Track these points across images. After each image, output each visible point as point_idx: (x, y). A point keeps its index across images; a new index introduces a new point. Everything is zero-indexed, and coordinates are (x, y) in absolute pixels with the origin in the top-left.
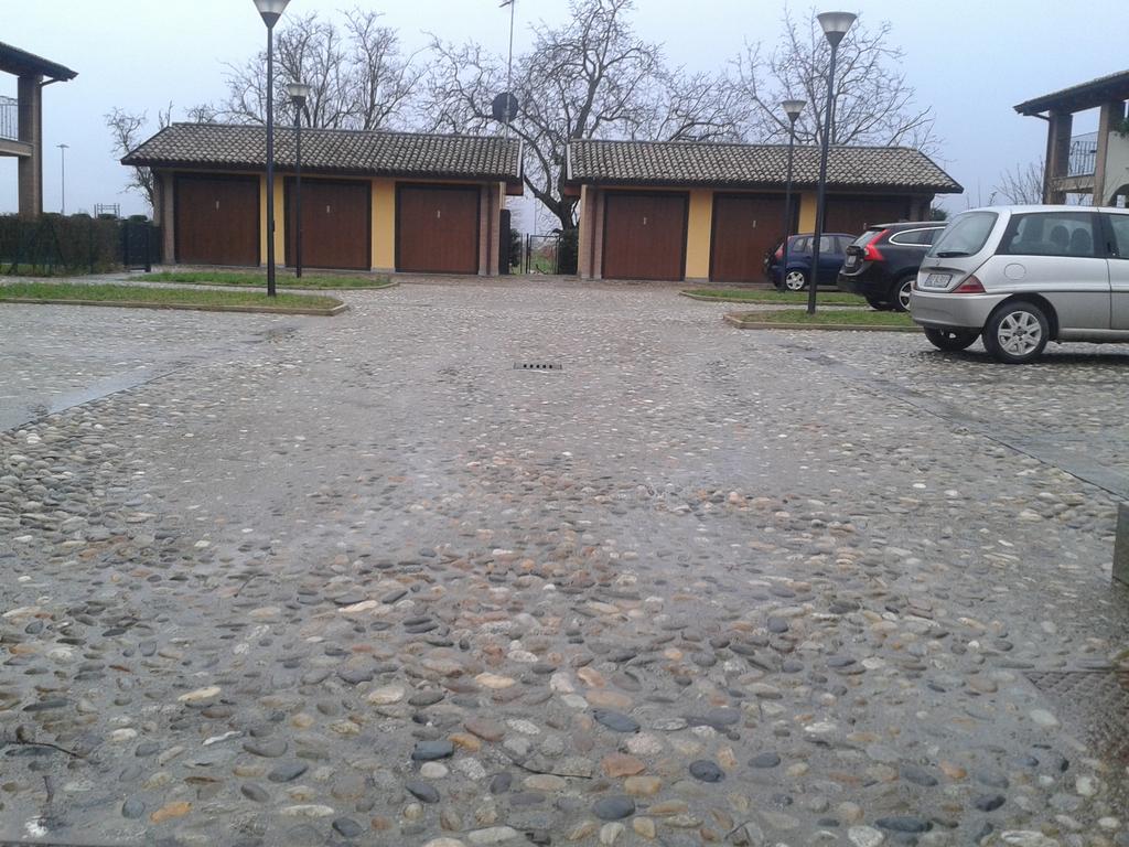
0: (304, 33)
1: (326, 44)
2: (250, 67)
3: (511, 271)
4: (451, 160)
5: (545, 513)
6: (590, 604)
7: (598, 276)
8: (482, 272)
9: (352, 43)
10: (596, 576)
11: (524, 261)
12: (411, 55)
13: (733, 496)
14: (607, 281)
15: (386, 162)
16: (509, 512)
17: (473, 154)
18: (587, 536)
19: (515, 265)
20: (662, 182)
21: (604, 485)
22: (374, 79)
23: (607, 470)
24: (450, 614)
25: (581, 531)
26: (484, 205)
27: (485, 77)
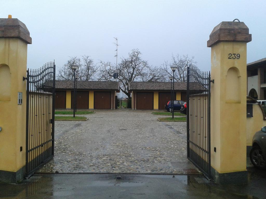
0: (74, 61)
1: (78, 62)
2: (63, 68)
3: (118, 108)
4: (105, 87)
5: (124, 150)
6: (129, 158)
7: (136, 109)
8: (111, 109)
9: (84, 62)
10: (129, 156)
11: (120, 105)
12: (96, 64)
13: (148, 147)
14: (138, 110)
15: (92, 87)
16: (119, 150)
17: (109, 85)
18: (128, 152)
19: (119, 106)
20: (148, 90)
21: (131, 146)
22: (88, 69)
23: (132, 145)
24: (113, 159)
25: (128, 151)
26: (112, 95)
27: (111, 68)
